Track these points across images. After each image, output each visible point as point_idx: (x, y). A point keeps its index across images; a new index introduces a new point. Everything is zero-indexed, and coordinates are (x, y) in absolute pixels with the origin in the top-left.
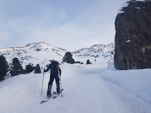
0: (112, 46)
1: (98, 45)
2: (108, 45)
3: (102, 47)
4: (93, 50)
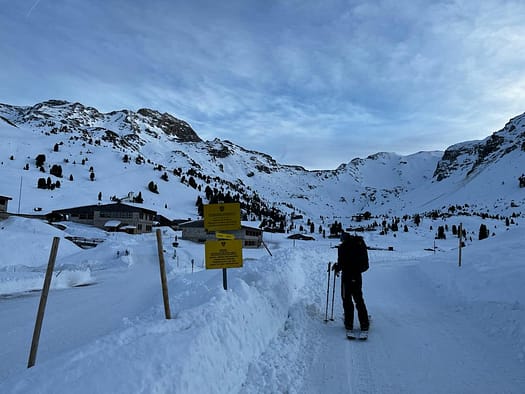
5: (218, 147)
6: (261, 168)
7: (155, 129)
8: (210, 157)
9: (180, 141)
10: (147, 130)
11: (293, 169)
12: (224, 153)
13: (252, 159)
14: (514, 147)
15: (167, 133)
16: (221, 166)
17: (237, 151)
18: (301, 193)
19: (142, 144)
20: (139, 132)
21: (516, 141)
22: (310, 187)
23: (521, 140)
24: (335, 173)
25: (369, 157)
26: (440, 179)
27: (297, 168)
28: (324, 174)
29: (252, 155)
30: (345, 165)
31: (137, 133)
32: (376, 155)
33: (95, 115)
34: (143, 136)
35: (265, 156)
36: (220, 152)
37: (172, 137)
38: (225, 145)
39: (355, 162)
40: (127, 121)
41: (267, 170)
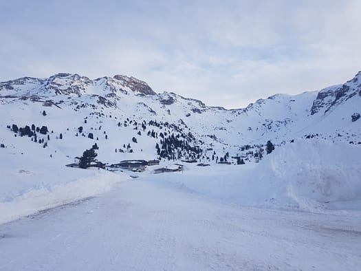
0: (105, 83)
1: (69, 76)
2: (97, 80)
3: (81, 81)
4: (55, 86)
5: (166, 98)
6: (195, 110)
7: (126, 88)
8: (162, 105)
9: (142, 95)
10: (121, 90)
11: (217, 109)
12: (170, 101)
13: (189, 104)
14: (355, 94)
15: (133, 90)
16: (169, 111)
17: (179, 99)
18: (222, 126)
19: (118, 99)
20: (116, 91)
21: (356, 89)
22: (228, 121)
23: (359, 88)
24: (245, 110)
25: (269, 98)
26: (313, 113)
27: (220, 108)
28: (237, 112)
29: (189, 101)
30: (252, 104)
31: (115, 92)
32: (274, 96)
33: (88, 82)
34: (118, 93)
35: (198, 101)
36: (167, 101)
37: (136, 93)
38: (171, 95)
39: (259, 102)
40: (107, 84)
41: (199, 111)
